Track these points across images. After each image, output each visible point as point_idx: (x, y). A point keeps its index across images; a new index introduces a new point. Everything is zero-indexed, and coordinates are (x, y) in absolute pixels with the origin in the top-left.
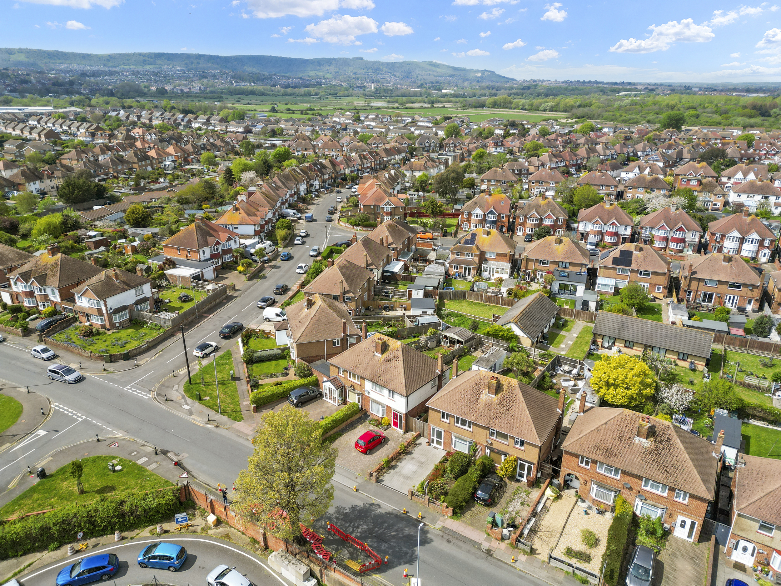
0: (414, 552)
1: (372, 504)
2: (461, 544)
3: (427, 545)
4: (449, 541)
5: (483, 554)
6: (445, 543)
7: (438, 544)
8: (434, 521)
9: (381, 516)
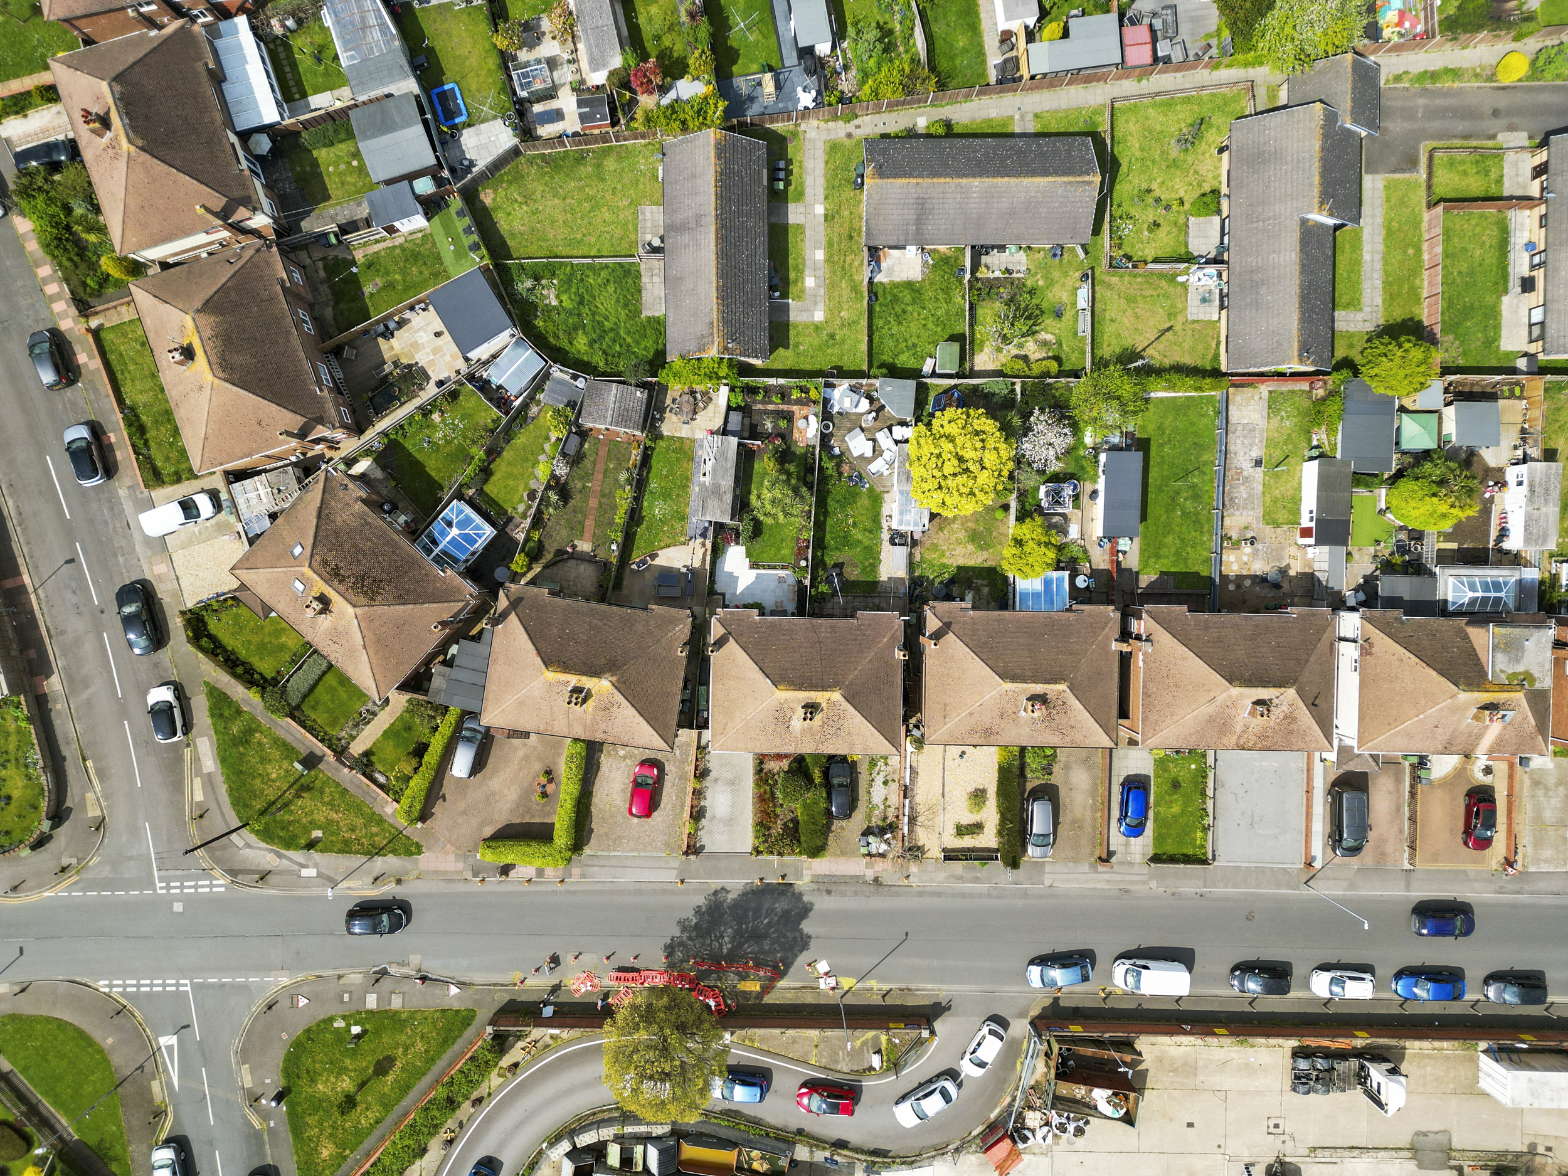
0: (801, 931)
1: (716, 893)
2: (843, 888)
3: (811, 914)
4: (829, 892)
5: (872, 888)
6: (827, 897)
7: (822, 903)
8: (799, 875)
9: (737, 905)
